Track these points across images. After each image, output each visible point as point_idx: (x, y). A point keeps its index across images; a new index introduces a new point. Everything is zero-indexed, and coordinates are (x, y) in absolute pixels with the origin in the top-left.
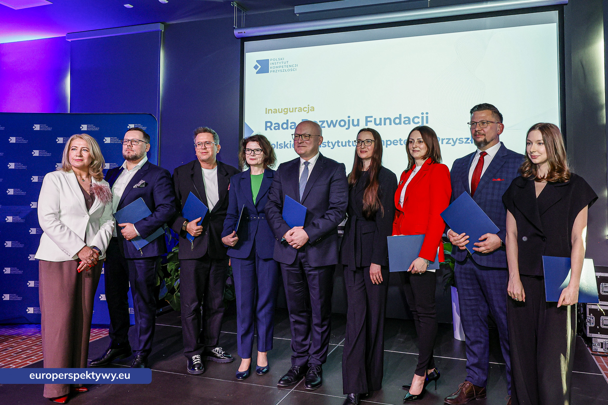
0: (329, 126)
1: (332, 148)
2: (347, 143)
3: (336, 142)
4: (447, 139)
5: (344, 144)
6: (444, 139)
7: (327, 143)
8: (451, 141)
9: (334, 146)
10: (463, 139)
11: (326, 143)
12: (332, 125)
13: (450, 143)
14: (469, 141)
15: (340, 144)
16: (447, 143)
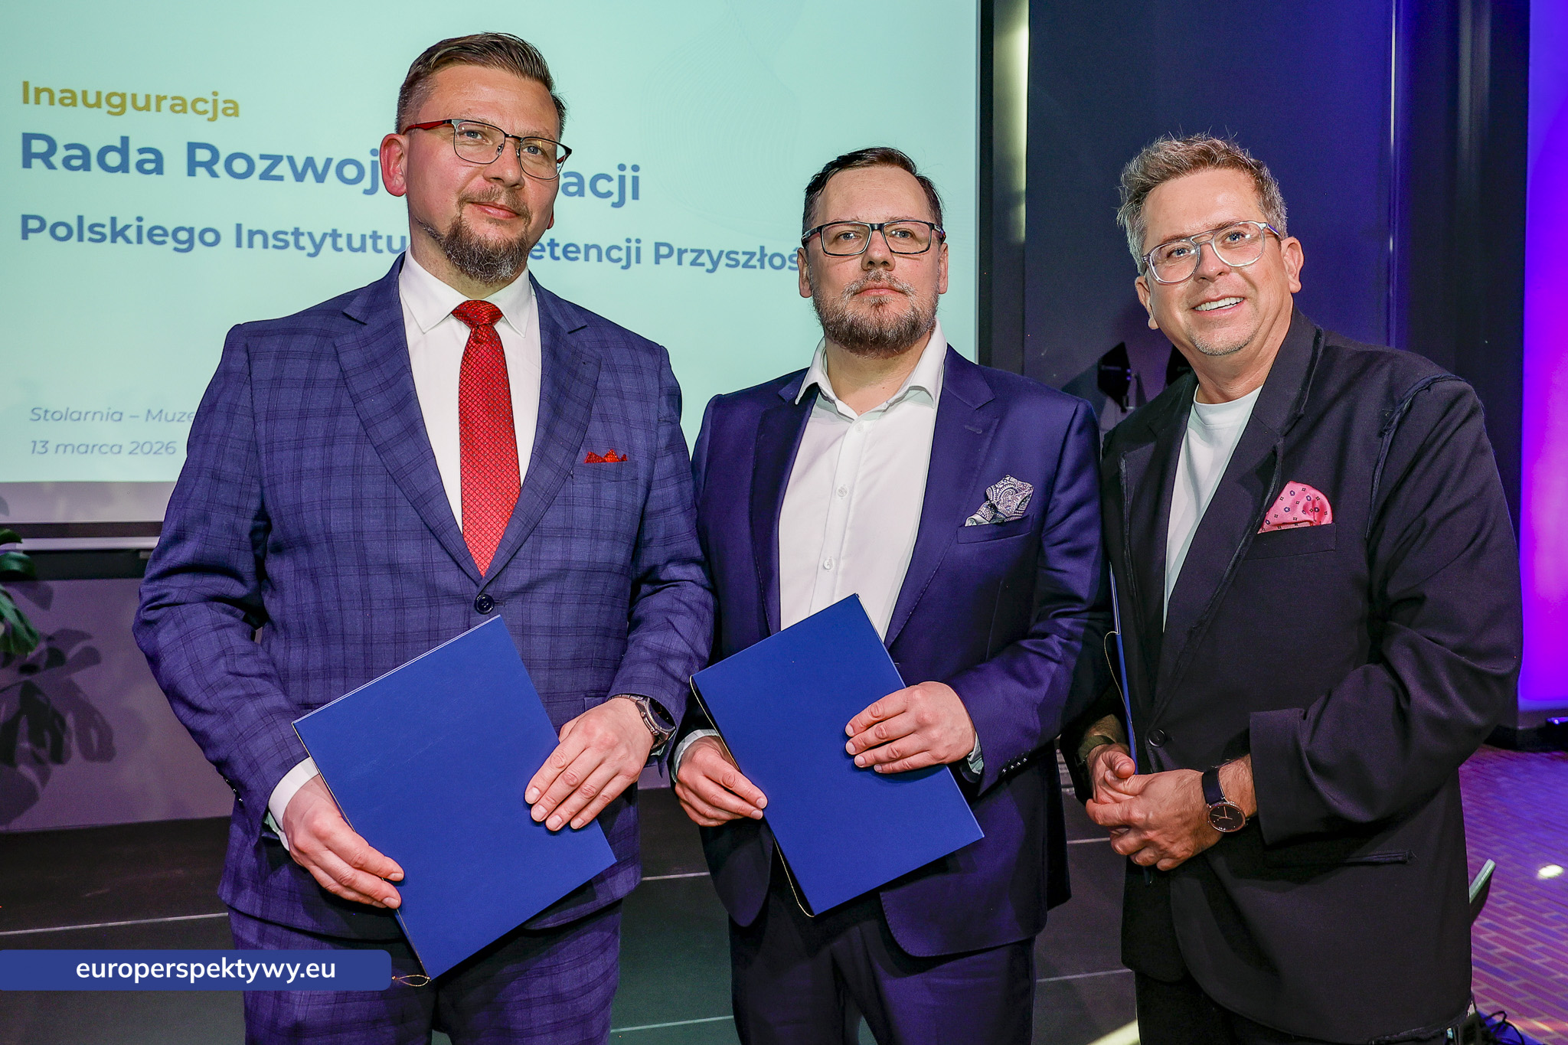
0: (299, 177)
1: (310, 255)
2: (369, 242)
3: (325, 235)
4: (693, 251)
5: (356, 243)
6: (686, 251)
7: (292, 234)
8: (704, 258)
9: (318, 248)
10: (737, 253)
11: (286, 233)
12: (310, 174)
13: (703, 265)
14: (754, 262)
15: (342, 242)
16: (694, 263)
